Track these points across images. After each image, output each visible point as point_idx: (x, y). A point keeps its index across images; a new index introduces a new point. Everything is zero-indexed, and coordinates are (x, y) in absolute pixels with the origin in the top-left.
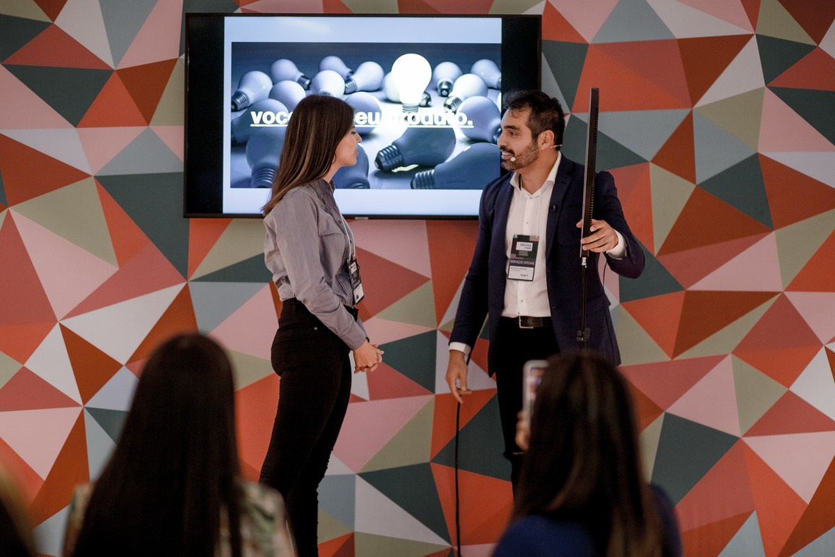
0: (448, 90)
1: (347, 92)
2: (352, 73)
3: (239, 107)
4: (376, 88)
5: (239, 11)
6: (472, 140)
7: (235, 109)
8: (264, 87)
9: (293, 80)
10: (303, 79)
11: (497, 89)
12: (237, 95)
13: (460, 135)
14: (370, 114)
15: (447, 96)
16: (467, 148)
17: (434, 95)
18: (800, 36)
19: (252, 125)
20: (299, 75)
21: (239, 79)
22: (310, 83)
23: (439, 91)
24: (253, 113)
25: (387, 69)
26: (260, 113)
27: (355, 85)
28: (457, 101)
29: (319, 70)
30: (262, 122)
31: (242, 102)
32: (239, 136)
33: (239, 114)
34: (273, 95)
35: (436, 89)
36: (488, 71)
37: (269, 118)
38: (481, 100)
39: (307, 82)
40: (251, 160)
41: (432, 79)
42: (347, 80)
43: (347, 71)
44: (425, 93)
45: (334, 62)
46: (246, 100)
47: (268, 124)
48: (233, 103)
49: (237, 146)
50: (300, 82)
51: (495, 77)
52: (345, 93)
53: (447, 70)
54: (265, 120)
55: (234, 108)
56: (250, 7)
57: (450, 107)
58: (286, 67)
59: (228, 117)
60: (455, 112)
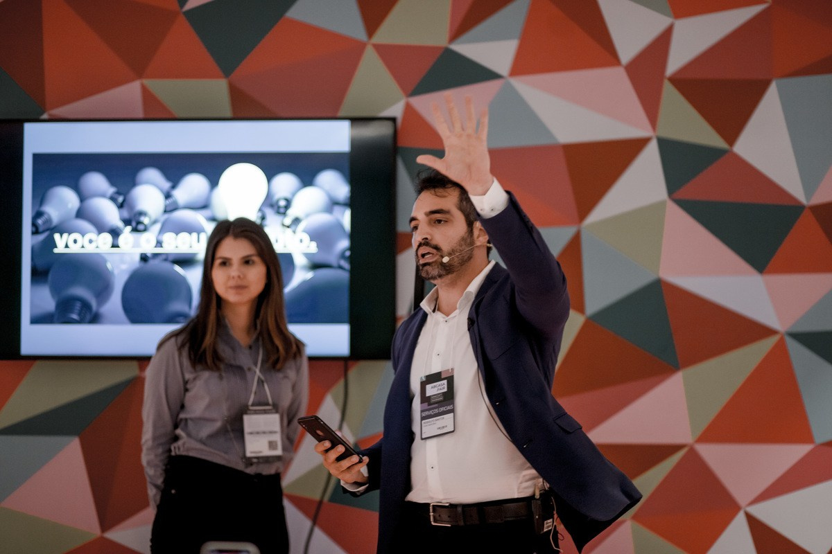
0: (287, 207)
1: (168, 209)
2: (174, 187)
3: (41, 229)
4: (202, 204)
5: (45, 116)
6: (315, 266)
7: (36, 231)
8: (70, 206)
9: (103, 196)
10: (116, 196)
11: (345, 205)
12: (38, 214)
13: (300, 260)
14: (195, 235)
15: (284, 214)
16: (309, 275)
17: (269, 213)
18: (711, 138)
19: (56, 251)
20: (111, 190)
21: (40, 197)
22: (124, 201)
23: (276, 207)
24: (57, 236)
25: (214, 183)
26: (65, 235)
27: (175, 203)
28: (297, 221)
29: (134, 183)
30: (67, 246)
31: (45, 223)
32: (41, 264)
33: (41, 237)
34: (80, 214)
35: (272, 206)
36: (334, 184)
37: (75, 241)
38: (324, 218)
39: (120, 199)
40: (55, 291)
41: (269, 196)
42: (168, 196)
43: (166, 185)
44: (260, 210)
45: (152, 174)
46: (49, 221)
47: (74, 249)
48: (34, 224)
49: (39, 275)
50: (113, 199)
51: (343, 190)
52: (165, 211)
53: (285, 183)
54: (71, 244)
55: (34, 229)
56: (58, 112)
57: (288, 227)
58: (96, 181)
59: (28, 241)
60: (294, 232)
